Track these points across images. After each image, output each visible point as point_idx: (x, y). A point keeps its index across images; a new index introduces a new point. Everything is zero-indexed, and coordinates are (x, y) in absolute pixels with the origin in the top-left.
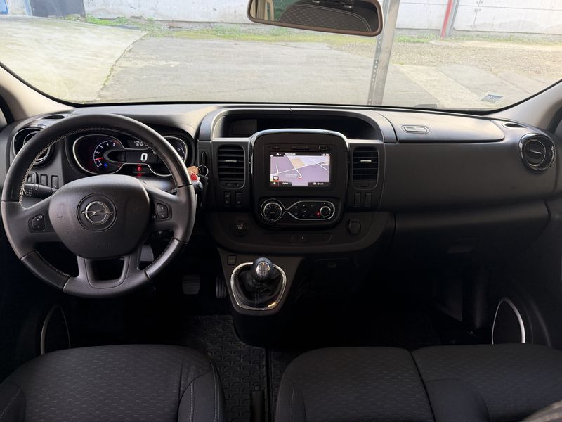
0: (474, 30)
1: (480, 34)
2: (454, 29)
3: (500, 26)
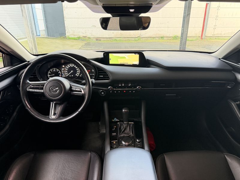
0: (214, 36)
1: (217, 38)
2: (206, 36)
3: (224, 34)
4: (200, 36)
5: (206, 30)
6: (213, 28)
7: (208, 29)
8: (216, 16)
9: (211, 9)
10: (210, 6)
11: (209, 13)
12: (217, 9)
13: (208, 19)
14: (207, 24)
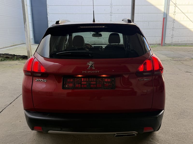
0: (172, 43)
1: (175, 45)
2: (165, 43)
3: (181, 42)
4: (160, 43)
5: (165, 38)
6: (171, 37)
7: (166, 38)
8: (172, 27)
9: (167, 22)
10: (166, 20)
11: (166, 25)
12: (172, 22)
13: (166, 30)
14: (165, 34)
